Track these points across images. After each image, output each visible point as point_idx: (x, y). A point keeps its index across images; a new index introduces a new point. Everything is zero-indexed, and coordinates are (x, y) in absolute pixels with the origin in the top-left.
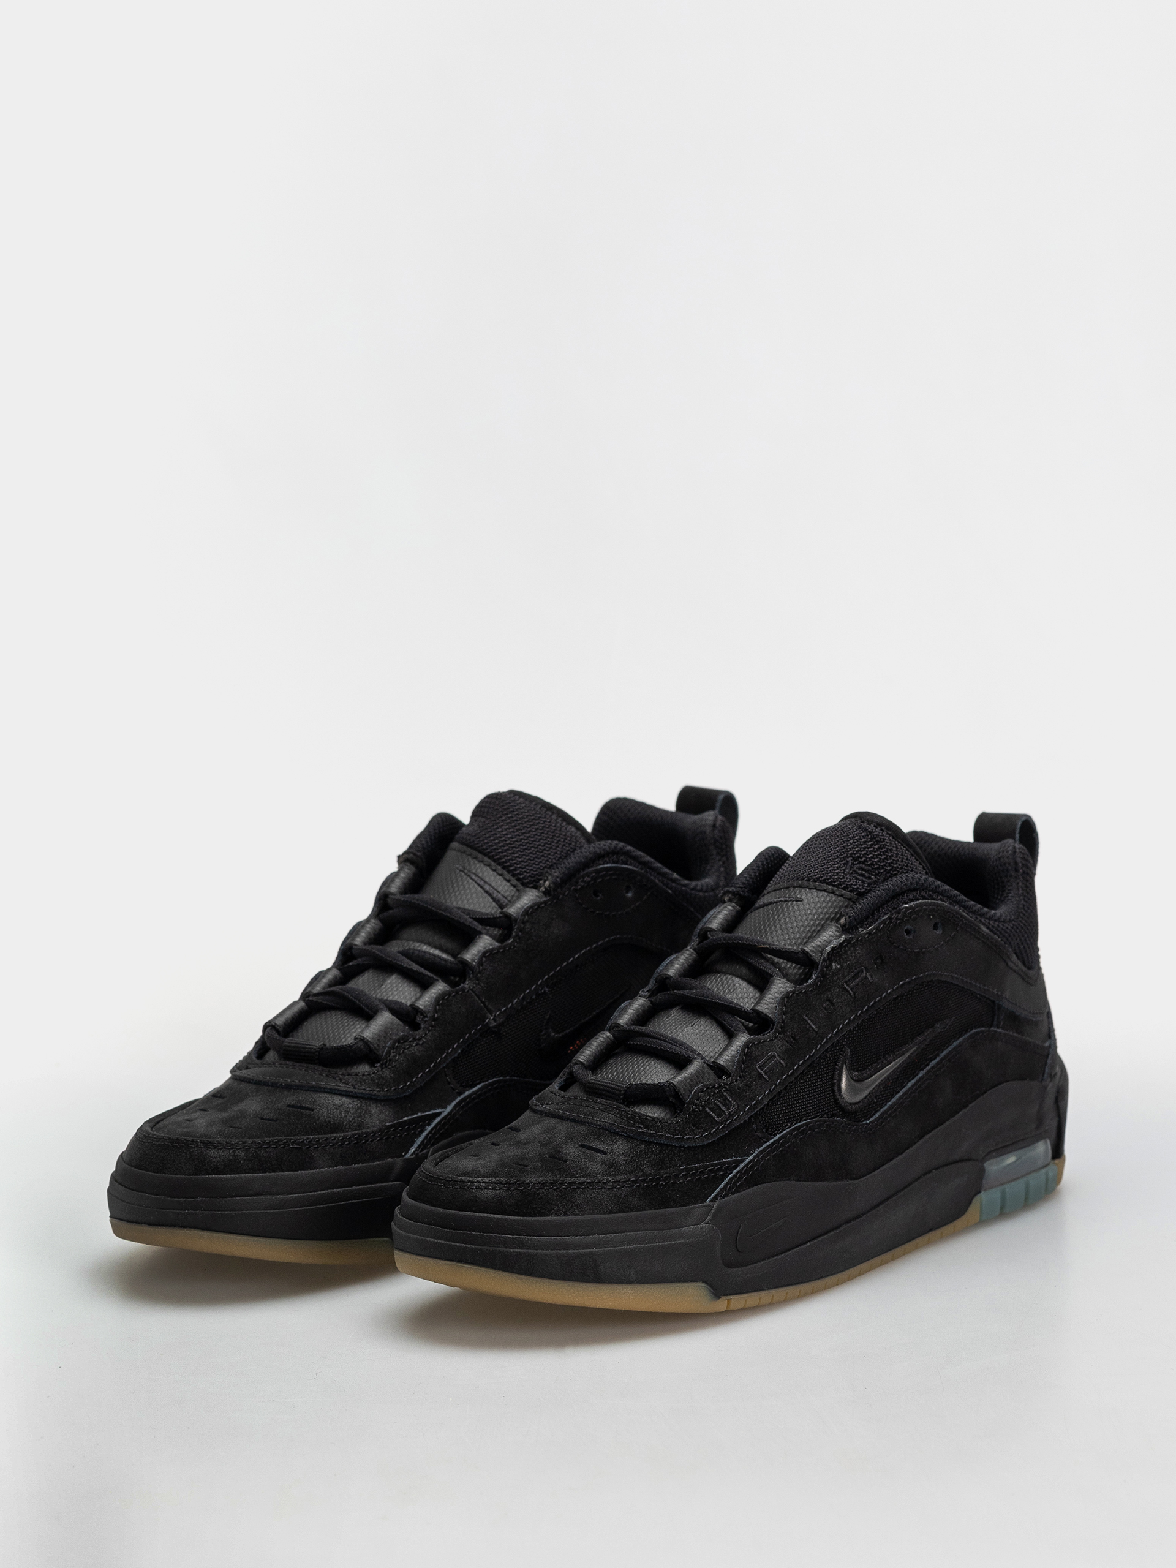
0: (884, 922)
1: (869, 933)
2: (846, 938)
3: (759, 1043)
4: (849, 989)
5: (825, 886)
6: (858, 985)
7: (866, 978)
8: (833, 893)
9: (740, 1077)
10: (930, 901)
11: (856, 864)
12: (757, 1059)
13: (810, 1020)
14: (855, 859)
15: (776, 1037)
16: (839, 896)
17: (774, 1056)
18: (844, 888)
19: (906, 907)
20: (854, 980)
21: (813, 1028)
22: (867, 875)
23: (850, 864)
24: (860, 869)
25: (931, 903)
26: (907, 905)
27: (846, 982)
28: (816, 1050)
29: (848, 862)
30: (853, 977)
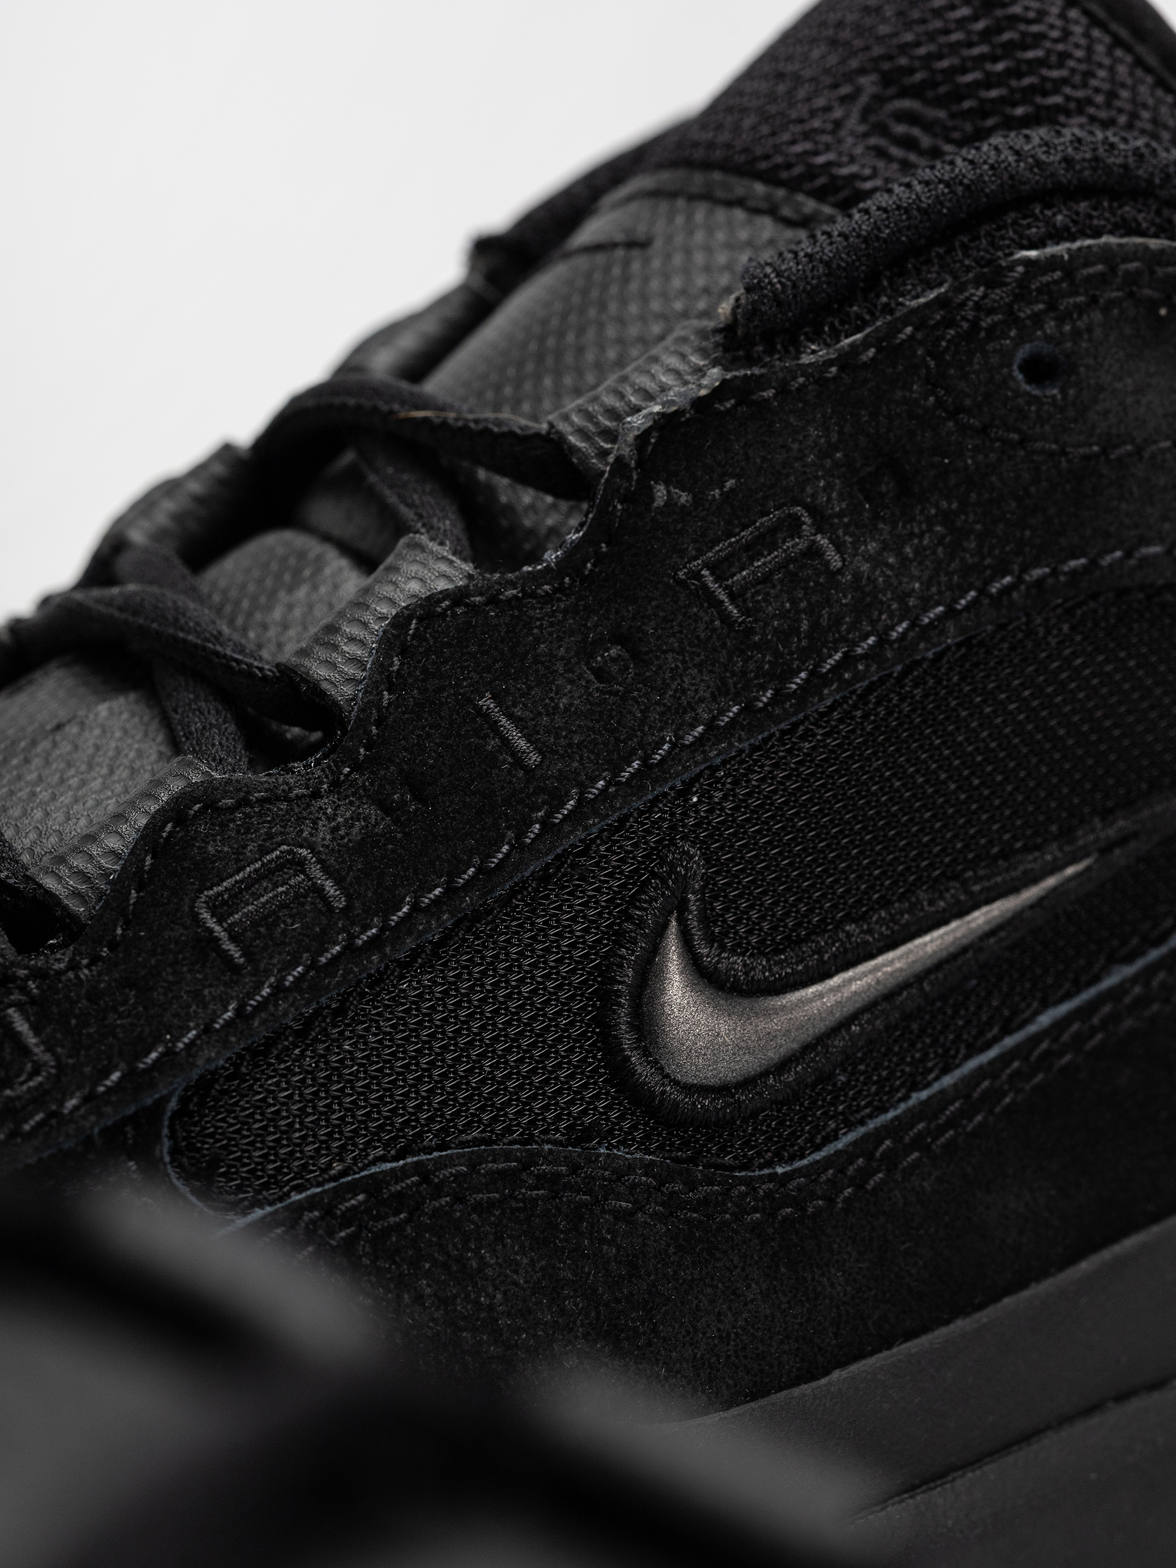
0: (918, 317)
1: (847, 361)
2: (724, 382)
3: (244, 802)
4: (723, 597)
5: (740, 187)
6: (767, 579)
7: (814, 552)
8: (772, 211)
9: (113, 946)
10: (1154, 243)
11: (891, 98)
12: (207, 873)
13: (510, 716)
14: (887, 80)
15: (335, 785)
16: (789, 223)
17: (300, 865)
18: (820, 195)
19: (1028, 262)
20: (752, 559)
21: (514, 752)
22: (926, 141)
23: (863, 100)
24: (902, 116)
25: (1162, 252)
26: (1033, 254)
27: (712, 567)
28: (518, 846)
29: (859, 90)
30: (748, 547)
